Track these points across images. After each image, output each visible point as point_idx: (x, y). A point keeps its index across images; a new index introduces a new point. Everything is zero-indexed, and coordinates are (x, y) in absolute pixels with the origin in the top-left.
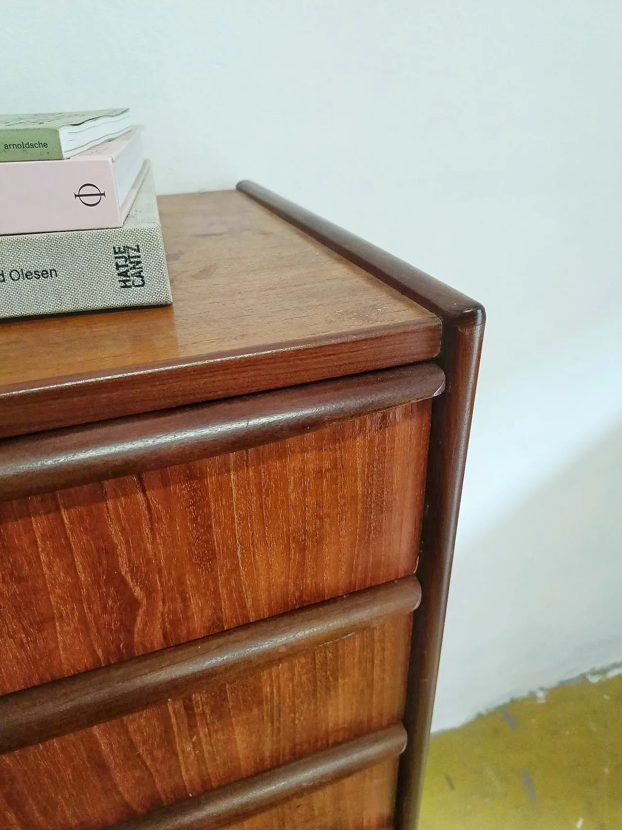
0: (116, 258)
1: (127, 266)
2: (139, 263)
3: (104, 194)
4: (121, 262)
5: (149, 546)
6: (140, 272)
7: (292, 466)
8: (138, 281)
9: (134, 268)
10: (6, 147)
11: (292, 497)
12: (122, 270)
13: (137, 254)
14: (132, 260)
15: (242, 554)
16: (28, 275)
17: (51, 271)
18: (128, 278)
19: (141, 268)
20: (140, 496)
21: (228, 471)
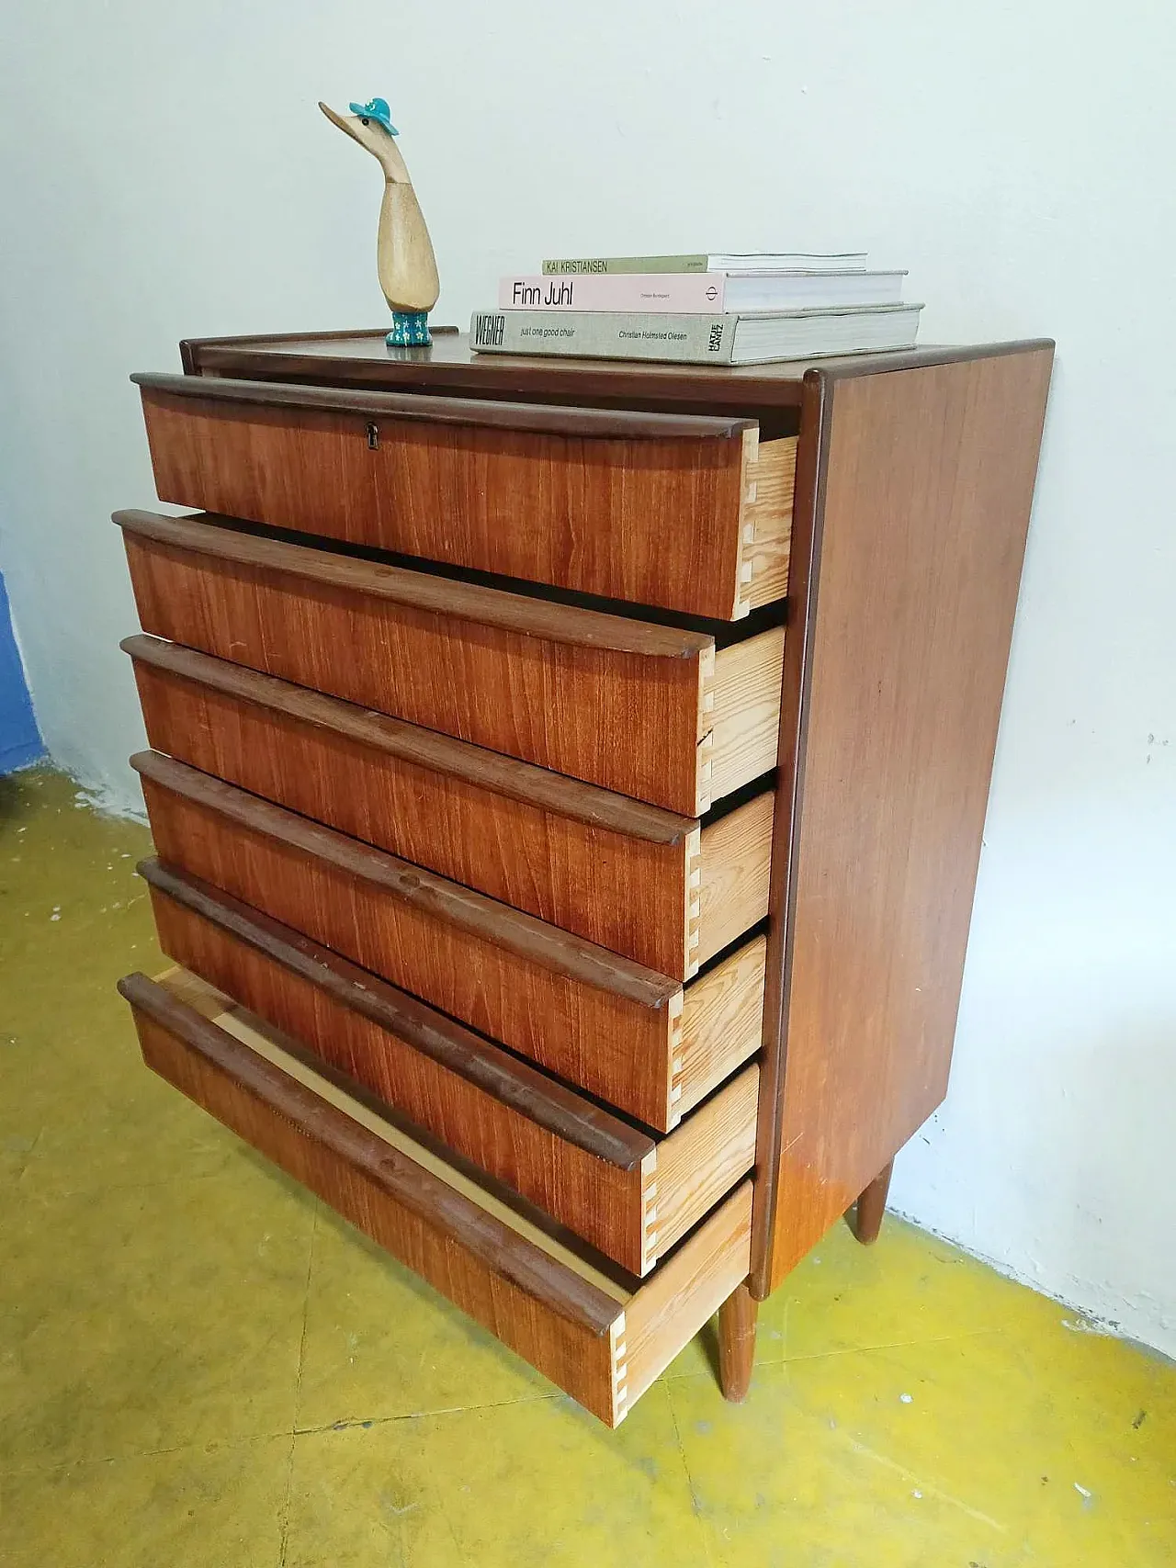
1: (715, 337)
2: (720, 336)
3: (718, 294)
4: (713, 334)
5: (582, 505)
6: (719, 342)
7: (655, 477)
8: (717, 348)
9: (718, 339)
11: (653, 502)
12: (713, 339)
13: (721, 330)
14: (718, 334)
15: (624, 535)
17: (685, 336)
18: (713, 346)
19: (721, 340)
21: (622, 466)
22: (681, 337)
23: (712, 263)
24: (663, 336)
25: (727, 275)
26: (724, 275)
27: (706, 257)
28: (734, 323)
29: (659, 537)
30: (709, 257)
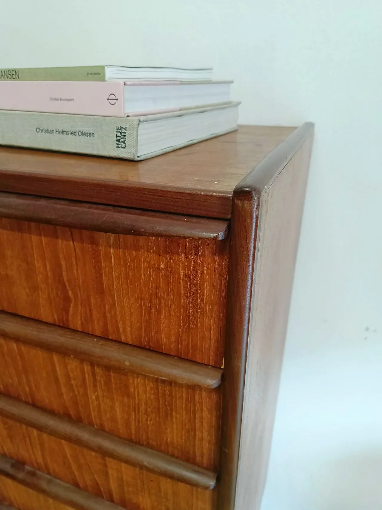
0: (117, 132)
1: (120, 137)
2: (125, 136)
3: (117, 100)
4: (119, 134)
5: (75, 272)
6: (124, 141)
7: (143, 257)
8: (123, 145)
9: (123, 138)
10: (88, 74)
11: (143, 277)
12: (118, 138)
13: (125, 131)
14: (123, 134)
15: (117, 298)
16: (84, 134)
17: (92, 134)
18: (120, 143)
19: (125, 139)
20: (71, 243)
21: (110, 247)
22: (90, 135)
23: (109, 73)
24: (74, 133)
25: (125, 84)
26: (122, 83)
27: (103, 68)
28: (136, 126)
29: (150, 302)
30: (106, 67)
